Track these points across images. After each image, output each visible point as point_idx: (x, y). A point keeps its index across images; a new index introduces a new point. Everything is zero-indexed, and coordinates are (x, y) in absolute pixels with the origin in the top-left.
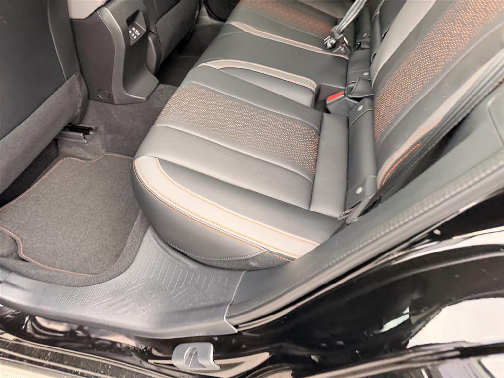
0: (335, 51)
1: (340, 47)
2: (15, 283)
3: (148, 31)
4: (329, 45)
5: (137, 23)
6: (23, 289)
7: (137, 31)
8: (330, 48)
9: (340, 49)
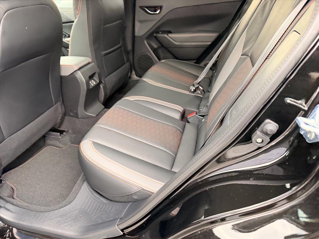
0: (196, 93)
1: (198, 91)
2: (8, 208)
3: (100, 82)
4: (192, 90)
5: (94, 78)
6: (12, 212)
7: (94, 82)
8: (193, 92)
9: (198, 92)
